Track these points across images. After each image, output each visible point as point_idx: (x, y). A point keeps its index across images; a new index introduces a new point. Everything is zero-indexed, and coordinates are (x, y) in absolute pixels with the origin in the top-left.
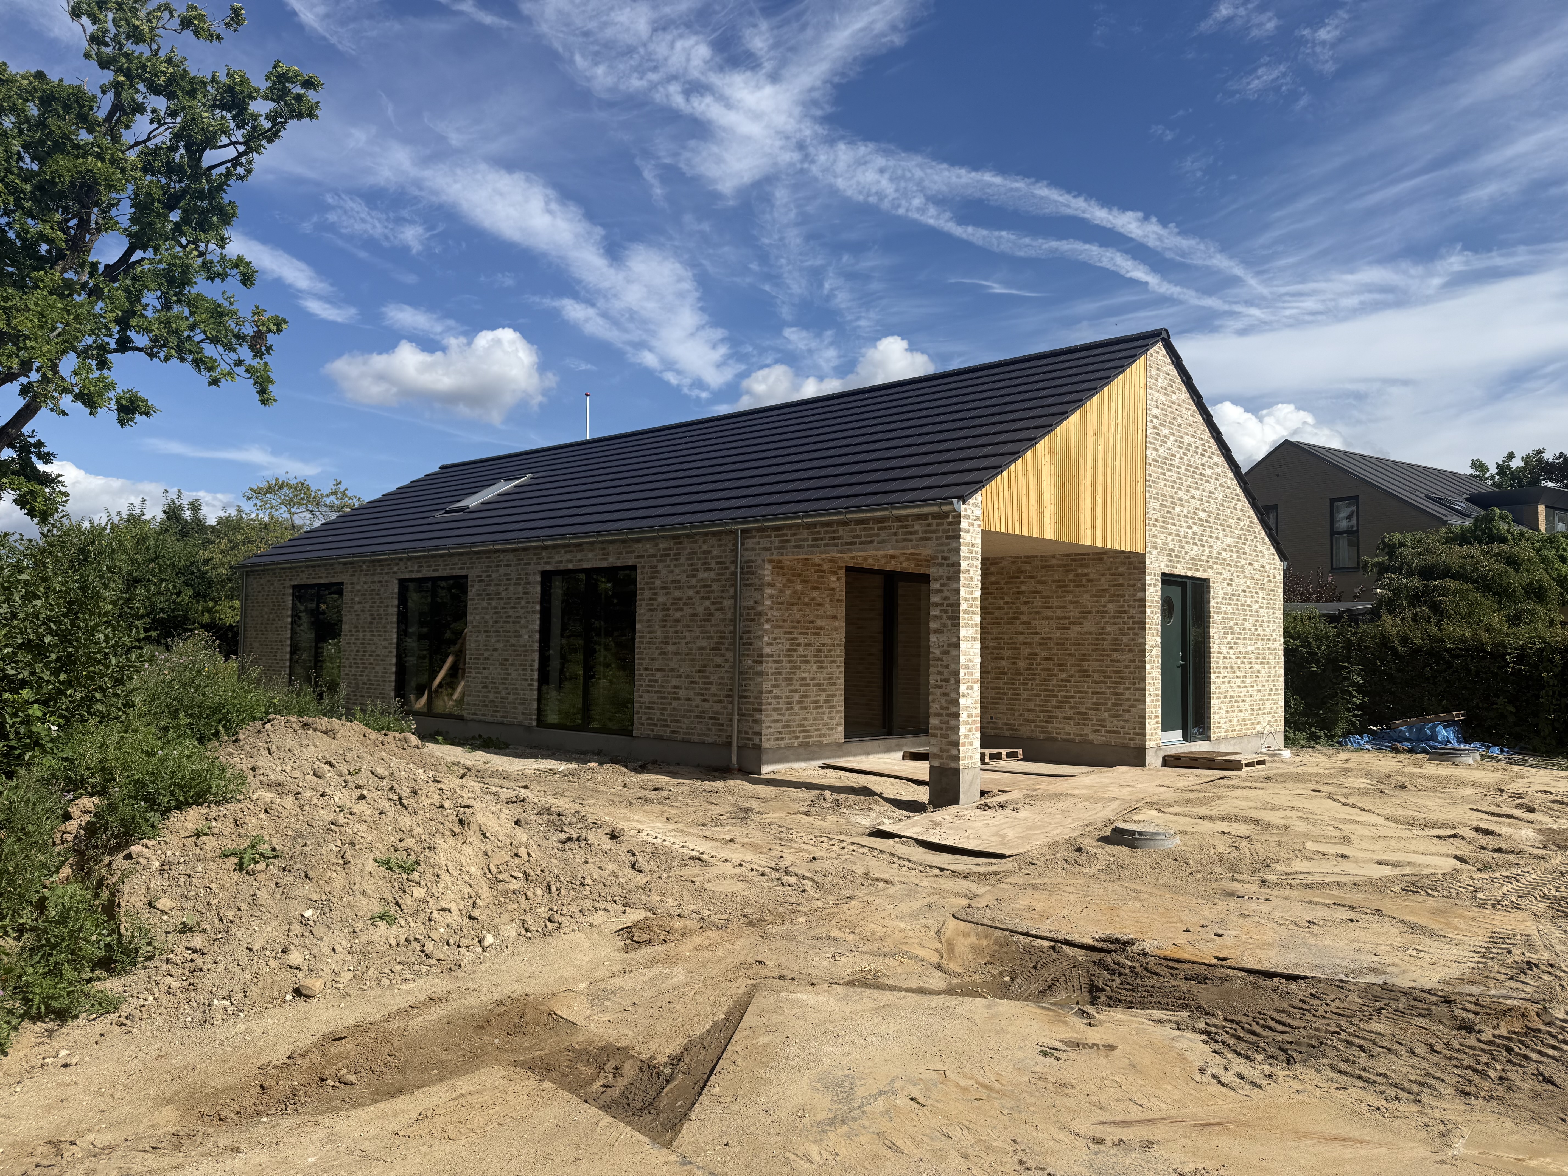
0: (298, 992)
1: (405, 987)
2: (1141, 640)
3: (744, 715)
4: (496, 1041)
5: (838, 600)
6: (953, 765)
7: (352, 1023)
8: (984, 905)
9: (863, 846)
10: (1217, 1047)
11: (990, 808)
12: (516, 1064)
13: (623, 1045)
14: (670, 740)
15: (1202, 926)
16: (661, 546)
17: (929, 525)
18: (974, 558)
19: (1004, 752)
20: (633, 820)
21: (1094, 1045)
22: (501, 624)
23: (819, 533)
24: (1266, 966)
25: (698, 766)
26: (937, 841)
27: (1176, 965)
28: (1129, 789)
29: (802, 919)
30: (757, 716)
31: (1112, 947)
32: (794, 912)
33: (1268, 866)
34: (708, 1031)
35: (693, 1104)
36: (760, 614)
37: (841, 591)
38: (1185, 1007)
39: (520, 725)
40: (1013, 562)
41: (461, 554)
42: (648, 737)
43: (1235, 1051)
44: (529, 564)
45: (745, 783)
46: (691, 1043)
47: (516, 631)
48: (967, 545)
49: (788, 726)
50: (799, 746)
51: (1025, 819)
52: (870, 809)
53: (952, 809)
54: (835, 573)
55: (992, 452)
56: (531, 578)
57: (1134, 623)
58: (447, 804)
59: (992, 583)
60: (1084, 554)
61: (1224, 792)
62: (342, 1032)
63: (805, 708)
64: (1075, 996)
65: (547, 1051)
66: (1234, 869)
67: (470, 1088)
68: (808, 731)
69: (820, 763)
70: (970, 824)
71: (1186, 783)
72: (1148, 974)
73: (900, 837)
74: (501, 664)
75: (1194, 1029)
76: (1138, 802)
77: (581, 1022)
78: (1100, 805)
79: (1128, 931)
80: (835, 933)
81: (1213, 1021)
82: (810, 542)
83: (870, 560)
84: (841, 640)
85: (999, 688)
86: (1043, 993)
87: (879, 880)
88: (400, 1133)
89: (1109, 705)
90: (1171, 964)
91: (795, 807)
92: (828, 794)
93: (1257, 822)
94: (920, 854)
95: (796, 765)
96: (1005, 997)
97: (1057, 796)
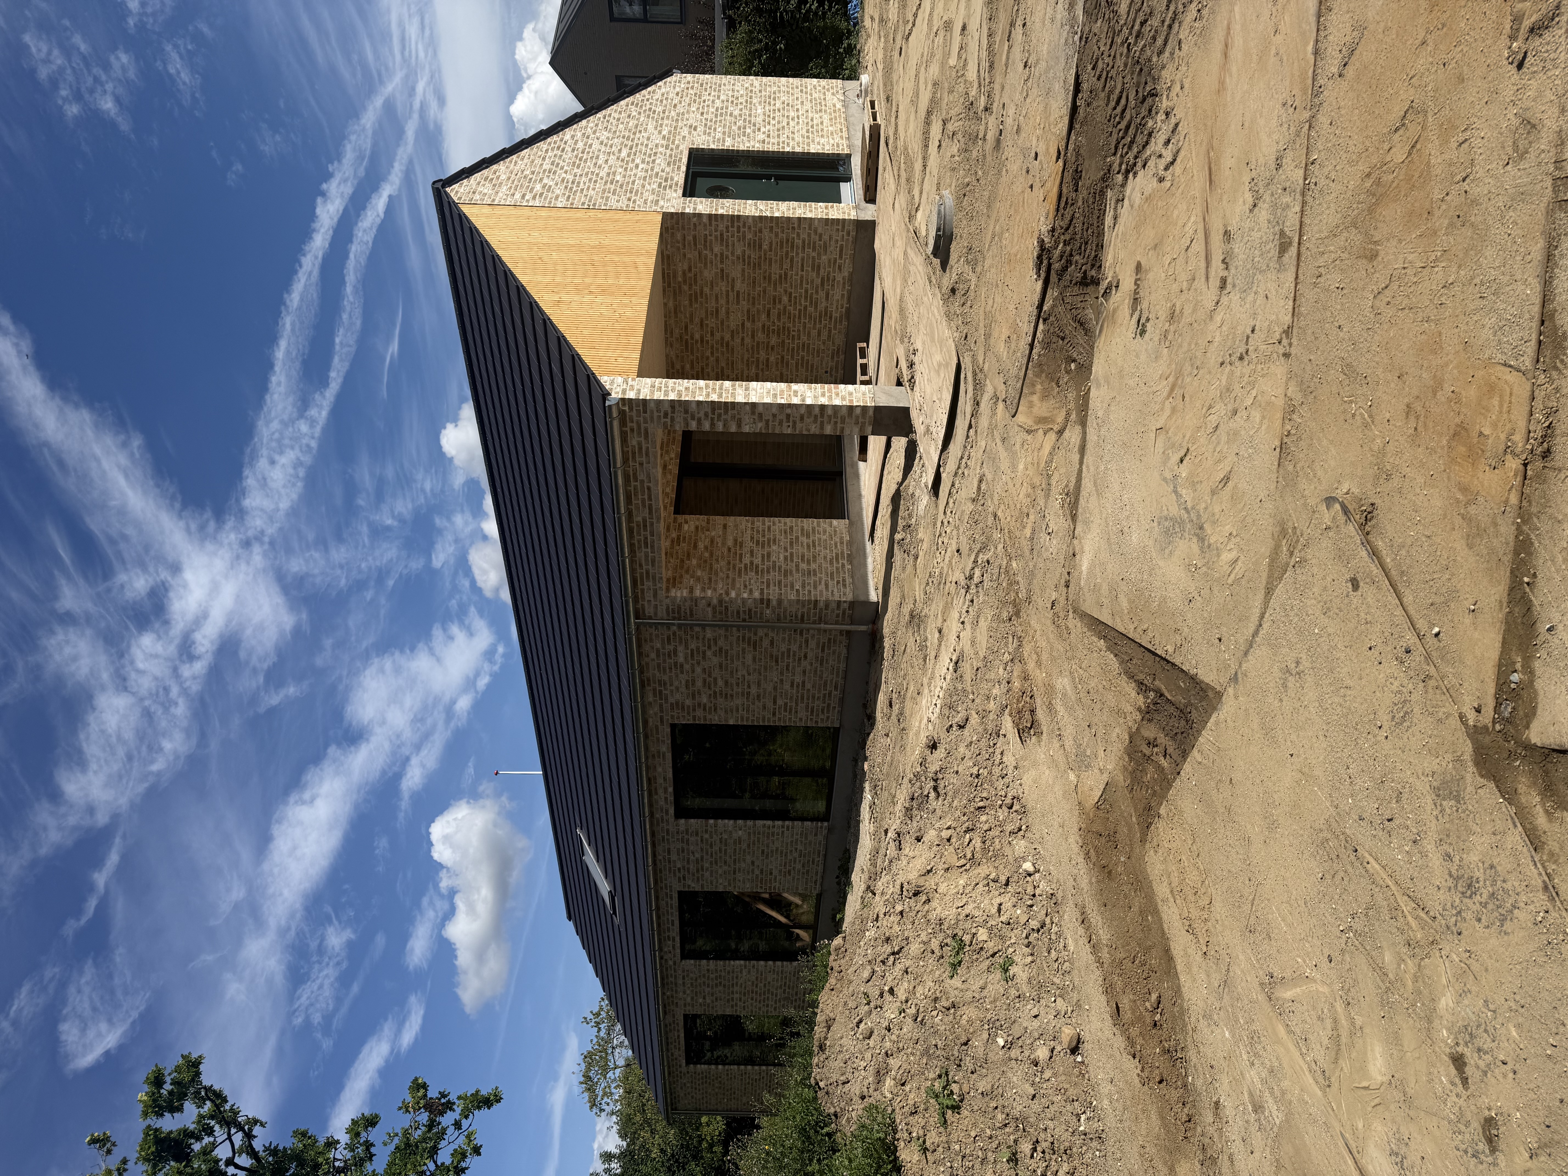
0: (1074, 1050)
1: (1071, 948)
2: (750, 220)
3: (820, 618)
4: (1122, 859)
5: (708, 523)
6: (871, 413)
7: (1103, 998)
8: (1003, 386)
9: (947, 503)
10: (1139, 164)
11: (913, 377)
12: (1143, 841)
13: (1127, 737)
14: (843, 692)
15: (1028, 172)
16: (651, 699)
17: (632, 430)
18: (666, 386)
19: (860, 361)
20: (919, 727)
21: (1136, 284)
22: (728, 859)
23: (639, 541)
24: (1066, 111)
25: (869, 663)
26: (944, 430)
27: (1064, 199)
28: (896, 239)
29: (1014, 565)
30: (821, 605)
31: (1045, 262)
32: (1007, 572)
33: (972, 104)
34: (1116, 655)
35: (1183, 671)
36: (721, 602)
37: (698, 519)
38: (1102, 193)
39: (827, 838)
40: (671, 346)
41: (657, 898)
42: (841, 713)
43: (1144, 147)
44: (668, 831)
45: (886, 617)
46: (1126, 673)
47: (735, 843)
48: (652, 392)
49: (832, 574)
50: (851, 563)
51: (924, 343)
52: (913, 495)
53: (914, 414)
54: (680, 525)
55: (558, 365)
56: (682, 828)
57: (733, 226)
58: (899, 908)
59: (692, 367)
60: (663, 274)
61: (900, 144)
62: (1111, 1007)
63: (814, 557)
64: (1090, 300)
65: (1132, 811)
66: (974, 138)
67: (1165, 884)
68: (837, 555)
69: (868, 544)
70: (927, 397)
71: (892, 181)
72: (1072, 228)
73: (939, 466)
74: (767, 857)
75: (1123, 185)
76: (908, 230)
77: (1105, 777)
78: (912, 268)
79: (1031, 246)
80: (1028, 532)
81: (1116, 167)
82: (649, 550)
83: (668, 490)
84: (747, 521)
85: (797, 364)
86: (1087, 332)
87: (979, 488)
88: (1205, 949)
89: (814, 254)
90: (1062, 205)
91: (909, 568)
92: (898, 537)
93: (929, 113)
94: (955, 448)
95: (870, 567)
96: (1089, 368)
97: (902, 311)
